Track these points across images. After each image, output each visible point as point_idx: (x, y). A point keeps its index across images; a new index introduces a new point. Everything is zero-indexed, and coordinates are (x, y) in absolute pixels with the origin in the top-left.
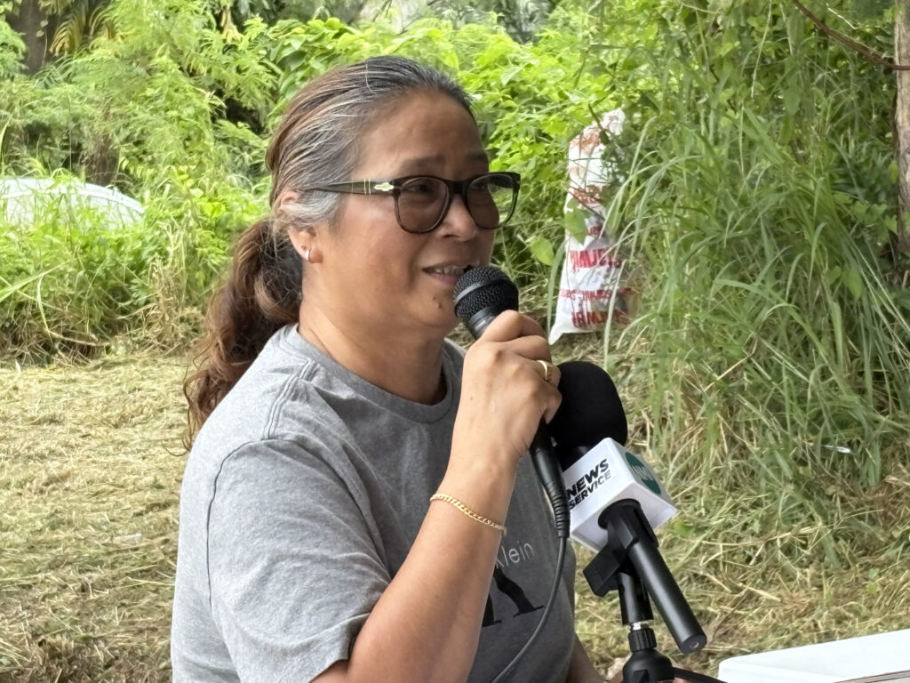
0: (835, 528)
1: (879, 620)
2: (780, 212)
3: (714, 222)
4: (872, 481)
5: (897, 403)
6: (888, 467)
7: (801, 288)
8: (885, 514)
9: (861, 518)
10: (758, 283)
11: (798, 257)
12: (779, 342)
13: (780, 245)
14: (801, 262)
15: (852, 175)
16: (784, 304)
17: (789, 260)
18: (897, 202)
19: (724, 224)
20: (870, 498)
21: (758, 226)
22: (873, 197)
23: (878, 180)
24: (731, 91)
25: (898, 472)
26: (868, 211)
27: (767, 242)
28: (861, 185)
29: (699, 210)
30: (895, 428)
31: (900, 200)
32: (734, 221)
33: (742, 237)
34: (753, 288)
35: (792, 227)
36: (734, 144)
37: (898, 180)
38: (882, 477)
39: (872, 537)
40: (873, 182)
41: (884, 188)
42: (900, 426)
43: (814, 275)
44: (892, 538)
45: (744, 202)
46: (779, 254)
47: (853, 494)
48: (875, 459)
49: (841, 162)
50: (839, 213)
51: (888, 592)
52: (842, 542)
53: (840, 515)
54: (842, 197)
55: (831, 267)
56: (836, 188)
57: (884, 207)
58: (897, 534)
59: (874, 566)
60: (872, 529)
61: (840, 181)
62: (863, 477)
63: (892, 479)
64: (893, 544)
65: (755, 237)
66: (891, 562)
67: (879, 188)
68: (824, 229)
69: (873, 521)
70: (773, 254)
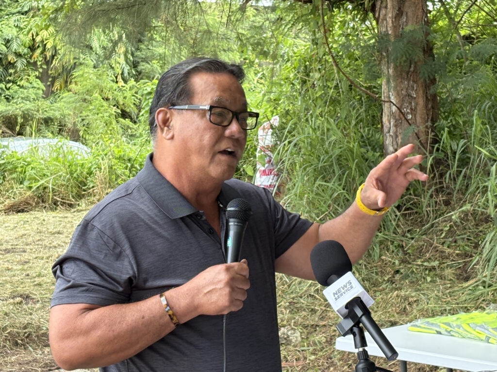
0: (363, 276)
1: (381, 312)
2: (340, 156)
3: (316, 160)
4: (376, 258)
5: (384, 228)
6: (382, 253)
7: (348, 184)
8: (381, 271)
9: (373, 273)
10: (332, 183)
11: (347, 172)
12: (340, 205)
13: (341, 169)
14: (348, 175)
15: (367, 142)
16: (342, 191)
17: (344, 174)
18: (383, 152)
19: (319, 160)
20: (375, 265)
21: (332, 161)
22: (374, 150)
23: (376, 144)
24: (321, 109)
25: (386, 255)
26: (373, 155)
27: (336, 168)
28: (370, 146)
29: (310, 155)
30: (384, 238)
31: (384, 151)
32: (323, 159)
33: (326, 165)
34: (330, 185)
35: (345, 161)
36: (323, 130)
37: (383, 143)
38: (380, 257)
39: (376, 280)
40: (374, 144)
41: (378, 147)
42: (386, 237)
43: (353, 179)
44: (384, 280)
45: (327, 152)
46: (340, 172)
47: (369, 263)
48: (377, 250)
49: (362, 136)
50: (362, 156)
51: (384, 302)
52: (366, 282)
53: (364, 271)
54: (363, 150)
55: (359, 177)
56: (361, 147)
57: (379, 154)
58: (386, 279)
59: (378, 291)
60: (377, 277)
61: (362, 144)
62: (373, 257)
63: (383, 257)
64: (385, 282)
65: (331, 166)
66: (384, 289)
67: (376, 146)
68: (357, 162)
69: (377, 274)
70: (338, 172)
